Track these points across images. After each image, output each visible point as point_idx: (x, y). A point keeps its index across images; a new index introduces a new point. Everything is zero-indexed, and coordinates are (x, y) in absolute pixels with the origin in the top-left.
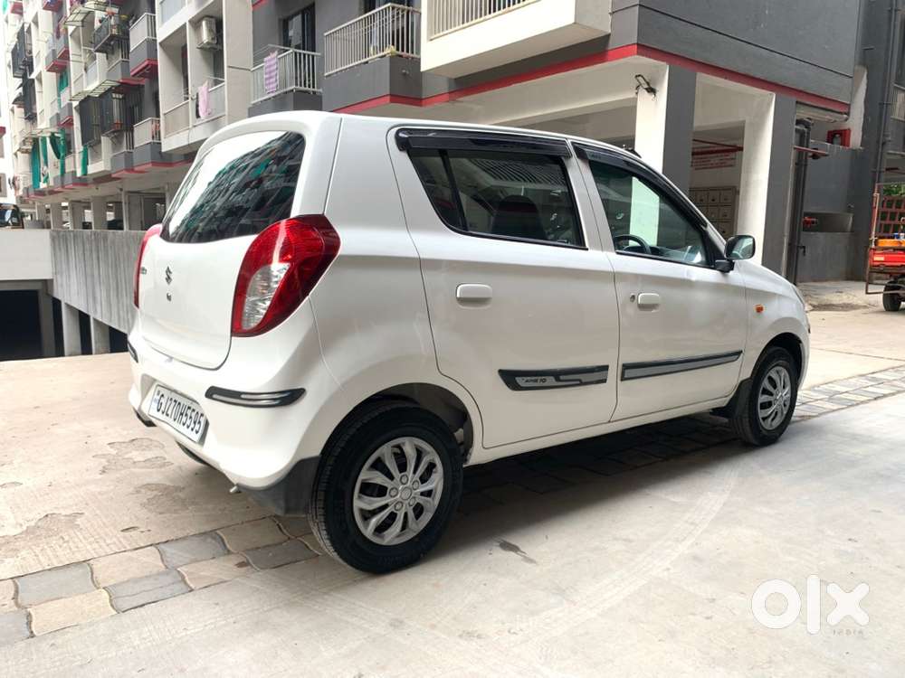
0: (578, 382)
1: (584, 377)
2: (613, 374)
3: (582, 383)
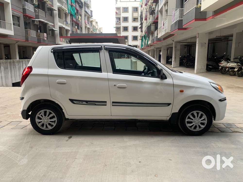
0: (94, 104)
1: (97, 103)
2: (109, 104)
3: (95, 105)
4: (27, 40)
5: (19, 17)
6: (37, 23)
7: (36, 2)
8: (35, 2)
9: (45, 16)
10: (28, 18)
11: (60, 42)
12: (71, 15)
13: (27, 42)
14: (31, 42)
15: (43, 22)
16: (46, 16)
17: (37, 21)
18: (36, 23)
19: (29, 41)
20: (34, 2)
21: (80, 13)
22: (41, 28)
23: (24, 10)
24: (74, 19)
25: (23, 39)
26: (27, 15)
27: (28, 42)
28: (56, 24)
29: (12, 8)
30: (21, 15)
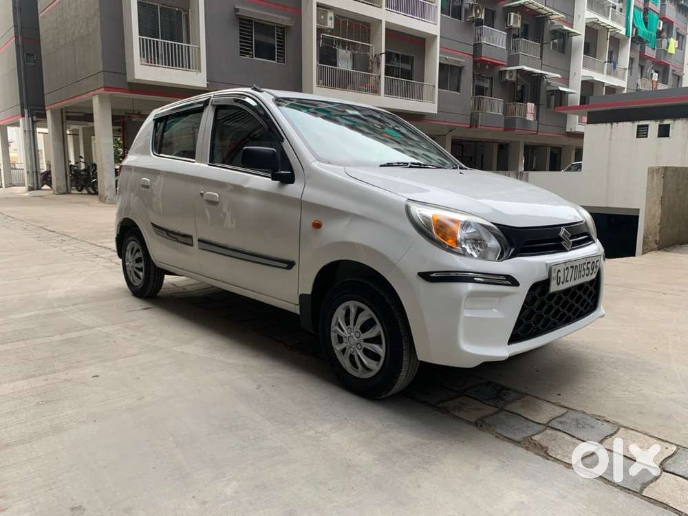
4: (474, 123)
5: (460, 66)
6: (511, 77)
7: (515, 22)
8: (512, 24)
9: (539, 54)
10: (487, 67)
11: (578, 126)
12: (637, 40)
13: (474, 129)
14: (483, 127)
15: (531, 73)
16: (541, 57)
17: (511, 71)
18: (507, 77)
19: (479, 127)
20: (510, 24)
21: (677, 29)
22: (526, 88)
23: (477, 47)
24: (650, 52)
25: (464, 121)
26: (482, 58)
27: (477, 129)
28: (575, 74)
29: (440, 47)
30: (467, 62)
